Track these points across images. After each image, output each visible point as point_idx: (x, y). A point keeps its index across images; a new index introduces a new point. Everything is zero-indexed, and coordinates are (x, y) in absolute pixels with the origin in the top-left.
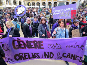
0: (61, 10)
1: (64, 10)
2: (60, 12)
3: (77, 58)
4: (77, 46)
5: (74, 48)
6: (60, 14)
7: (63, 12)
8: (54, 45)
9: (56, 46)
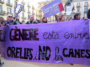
0: (50, 8)
1: (52, 7)
2: (49, 10)
3: (83, 53)
4: (78, 34)
5: (76, 38)
6: (50, 11)
7: (52, 8)
8: (50, 34)
9: (52, 35)
